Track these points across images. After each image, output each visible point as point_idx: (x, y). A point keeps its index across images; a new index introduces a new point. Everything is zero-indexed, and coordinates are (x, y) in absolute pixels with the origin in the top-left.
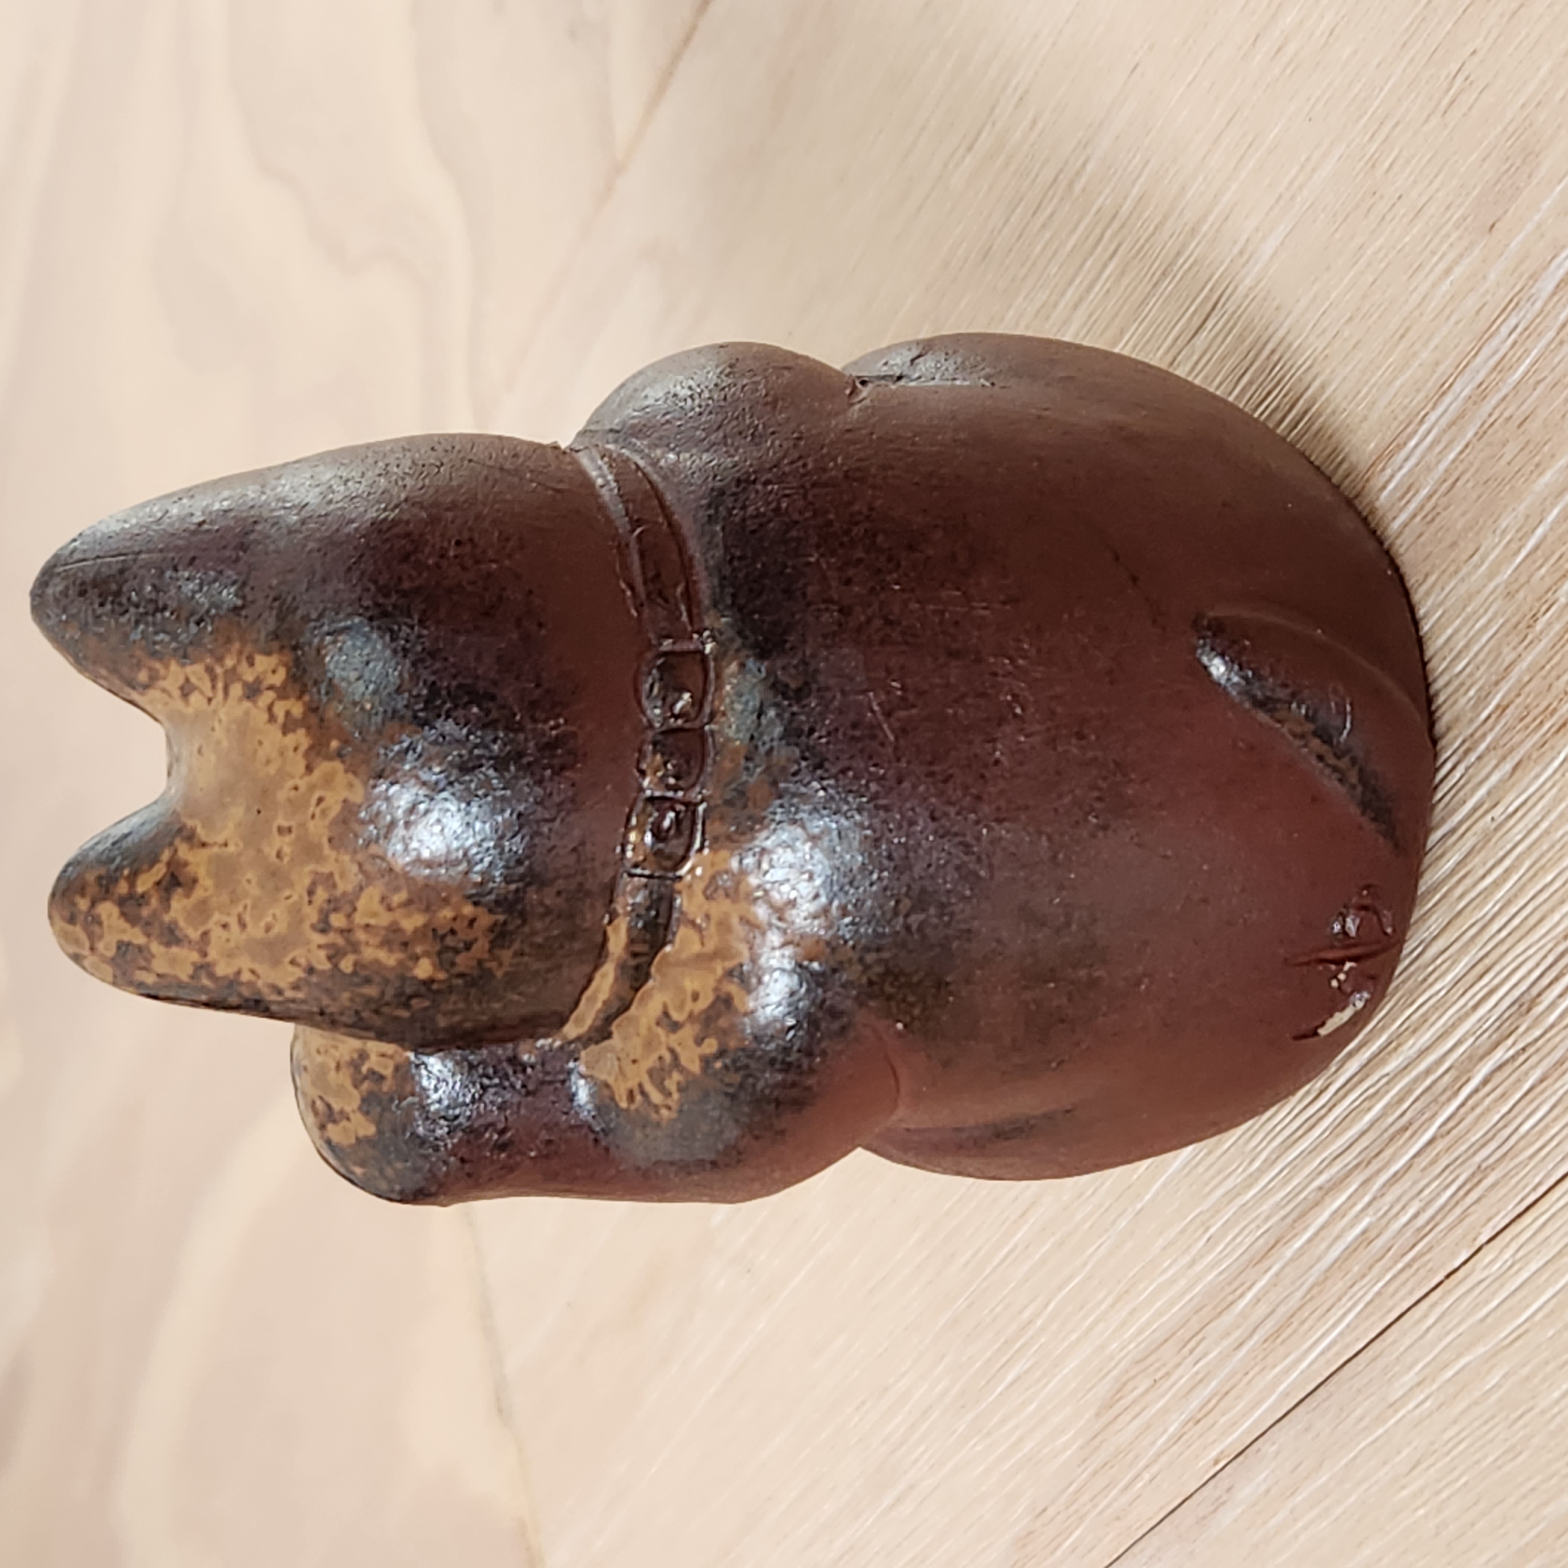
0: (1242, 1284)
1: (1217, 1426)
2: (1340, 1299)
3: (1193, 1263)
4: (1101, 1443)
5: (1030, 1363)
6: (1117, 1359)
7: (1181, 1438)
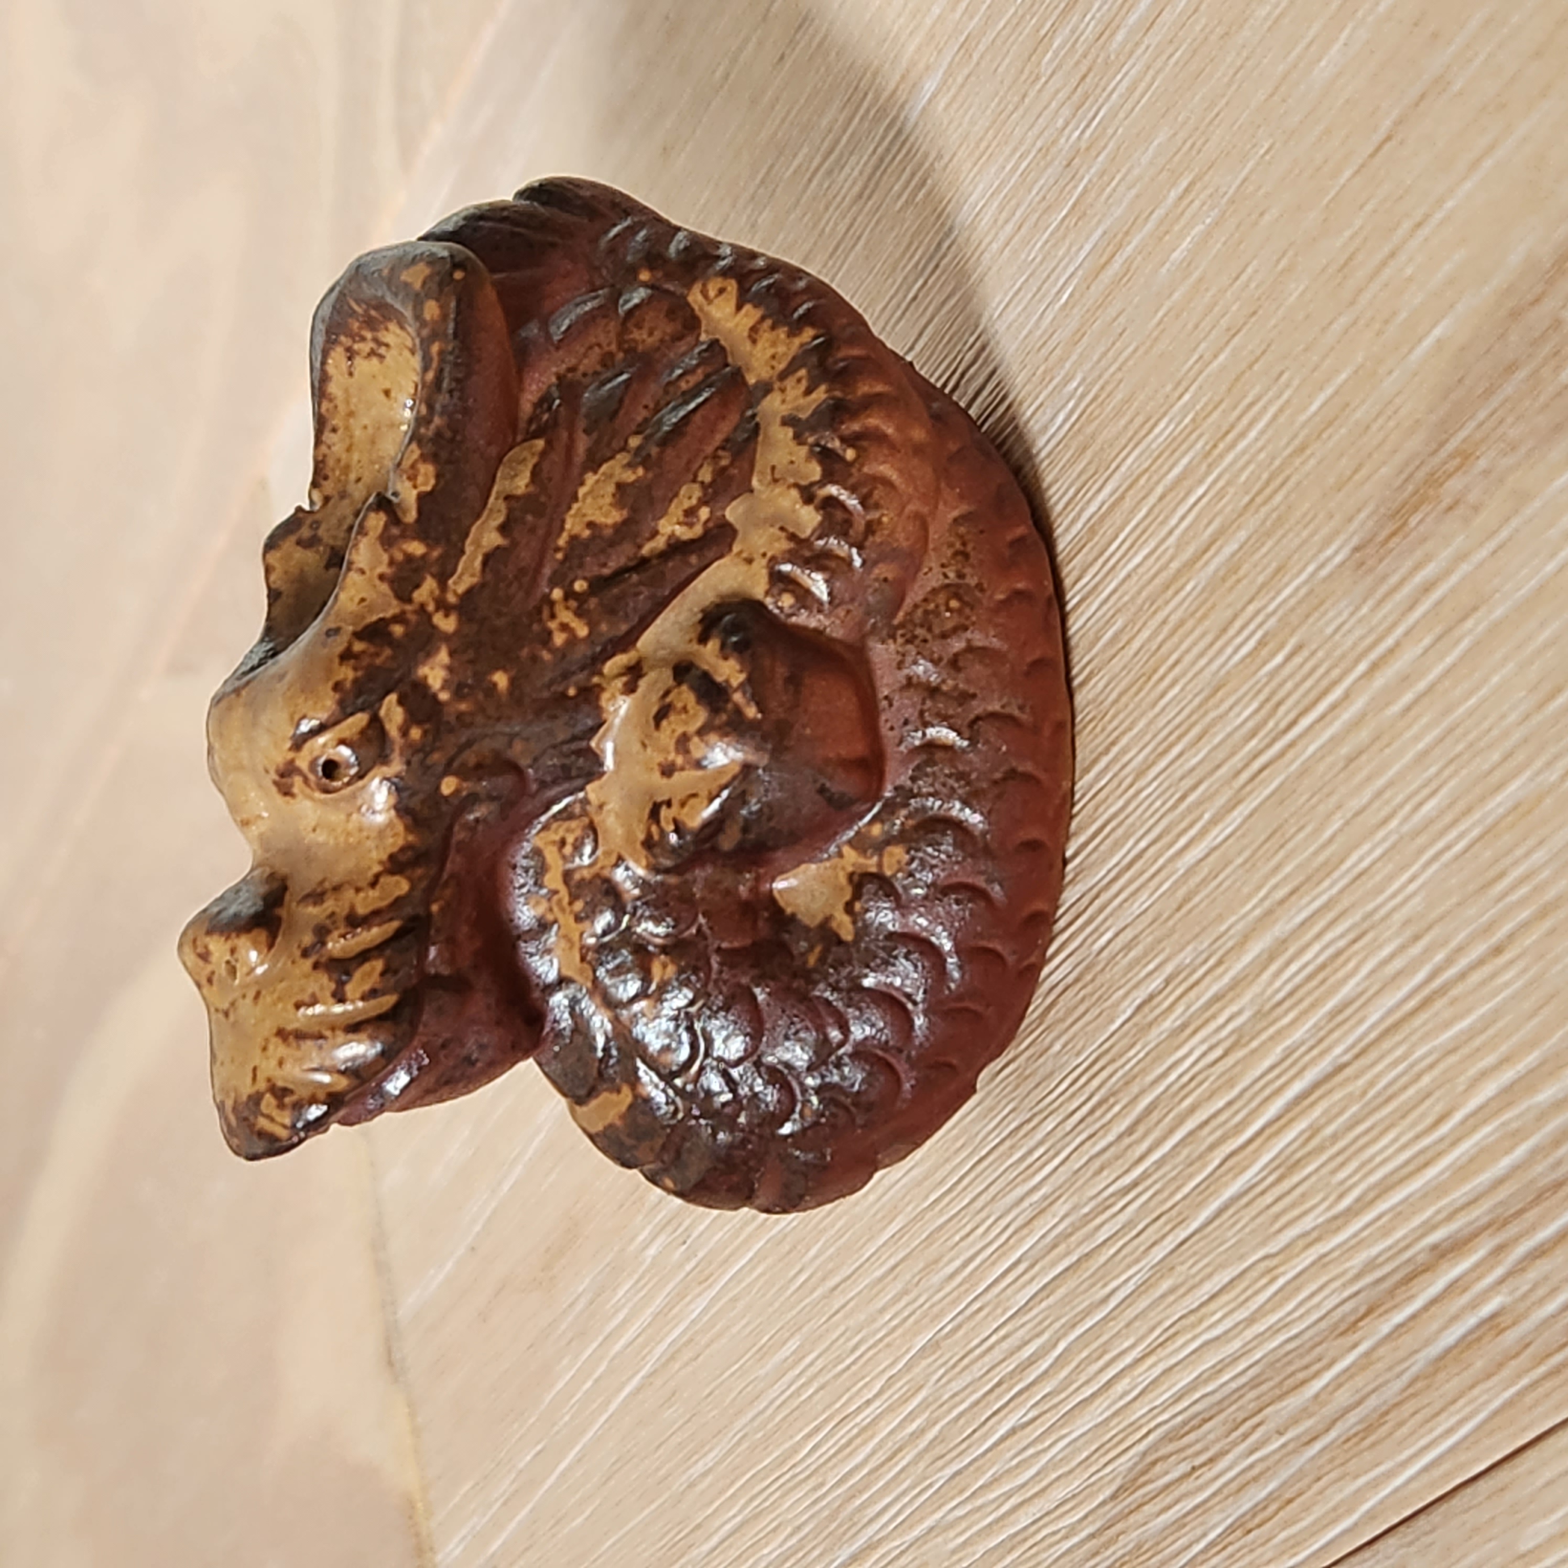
0: (1318, 1360)
2: (1454, 1401)
3: (1251, 1320)
5: (1030, 1415)
6: (1144, 1430)
7: (1224, 1548)
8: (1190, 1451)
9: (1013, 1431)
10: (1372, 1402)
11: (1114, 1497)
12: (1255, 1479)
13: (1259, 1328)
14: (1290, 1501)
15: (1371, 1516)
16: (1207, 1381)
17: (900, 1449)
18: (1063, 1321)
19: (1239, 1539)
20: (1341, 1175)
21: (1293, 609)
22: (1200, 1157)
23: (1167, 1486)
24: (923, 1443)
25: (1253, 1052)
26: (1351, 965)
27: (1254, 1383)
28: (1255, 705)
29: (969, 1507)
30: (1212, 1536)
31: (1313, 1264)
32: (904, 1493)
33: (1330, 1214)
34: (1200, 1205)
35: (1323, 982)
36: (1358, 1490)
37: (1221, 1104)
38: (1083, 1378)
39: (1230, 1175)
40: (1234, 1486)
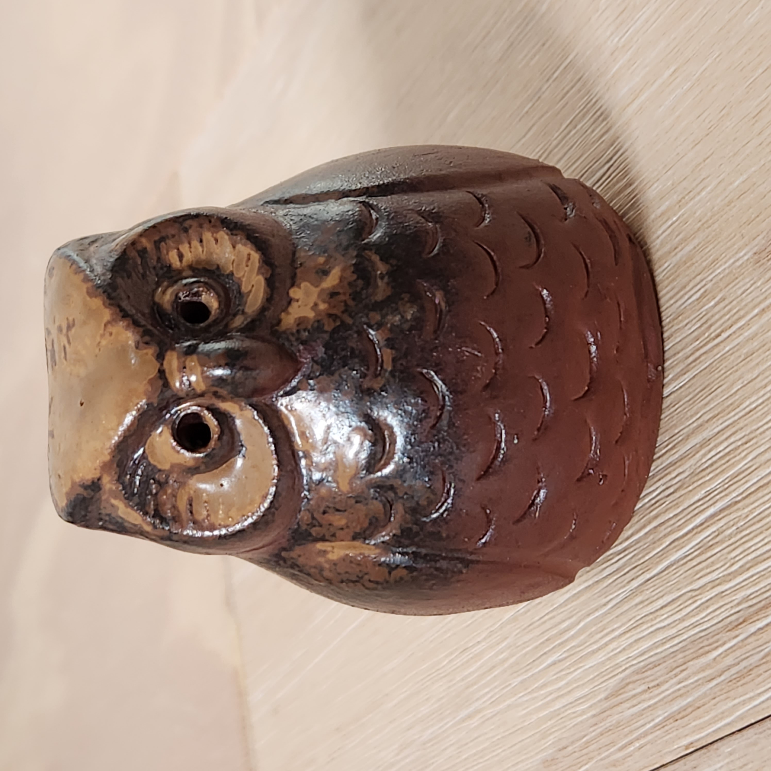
0: (717, 641)
1: (690, 726)
3: (682, 620)
4: (608, 717)
5: (564, 656)
6: (623, 668)
7: (663, 727)
8: (647, 680)
9: (554, 663)
10: (744, 664)
11: (606, 698)
12: (681, 696)
13: (686, 624)
14: (699, 708)
15: (741, 718)
16: (657, 647)
17: (494, 667)
18: (583, 612)
19: (671, 723)
20: (733, 554)
21: (721, 279)
22: (659, 540)
23: (634, 696)
24: (506, 665)
25: (690, 491)
26: (743, 454)
27: (683, 650)
28: (698, 325)
29: (530, 697)
30: (657, 721)
31: (716, 595)
32: (495, 687)
33: (725, 573)
34: (658, 563)
35: (728, 461)
36: (734, 706)
37: (671, 515)
38: (592, 640)
39: (675, 550)
40: (670, 698)
